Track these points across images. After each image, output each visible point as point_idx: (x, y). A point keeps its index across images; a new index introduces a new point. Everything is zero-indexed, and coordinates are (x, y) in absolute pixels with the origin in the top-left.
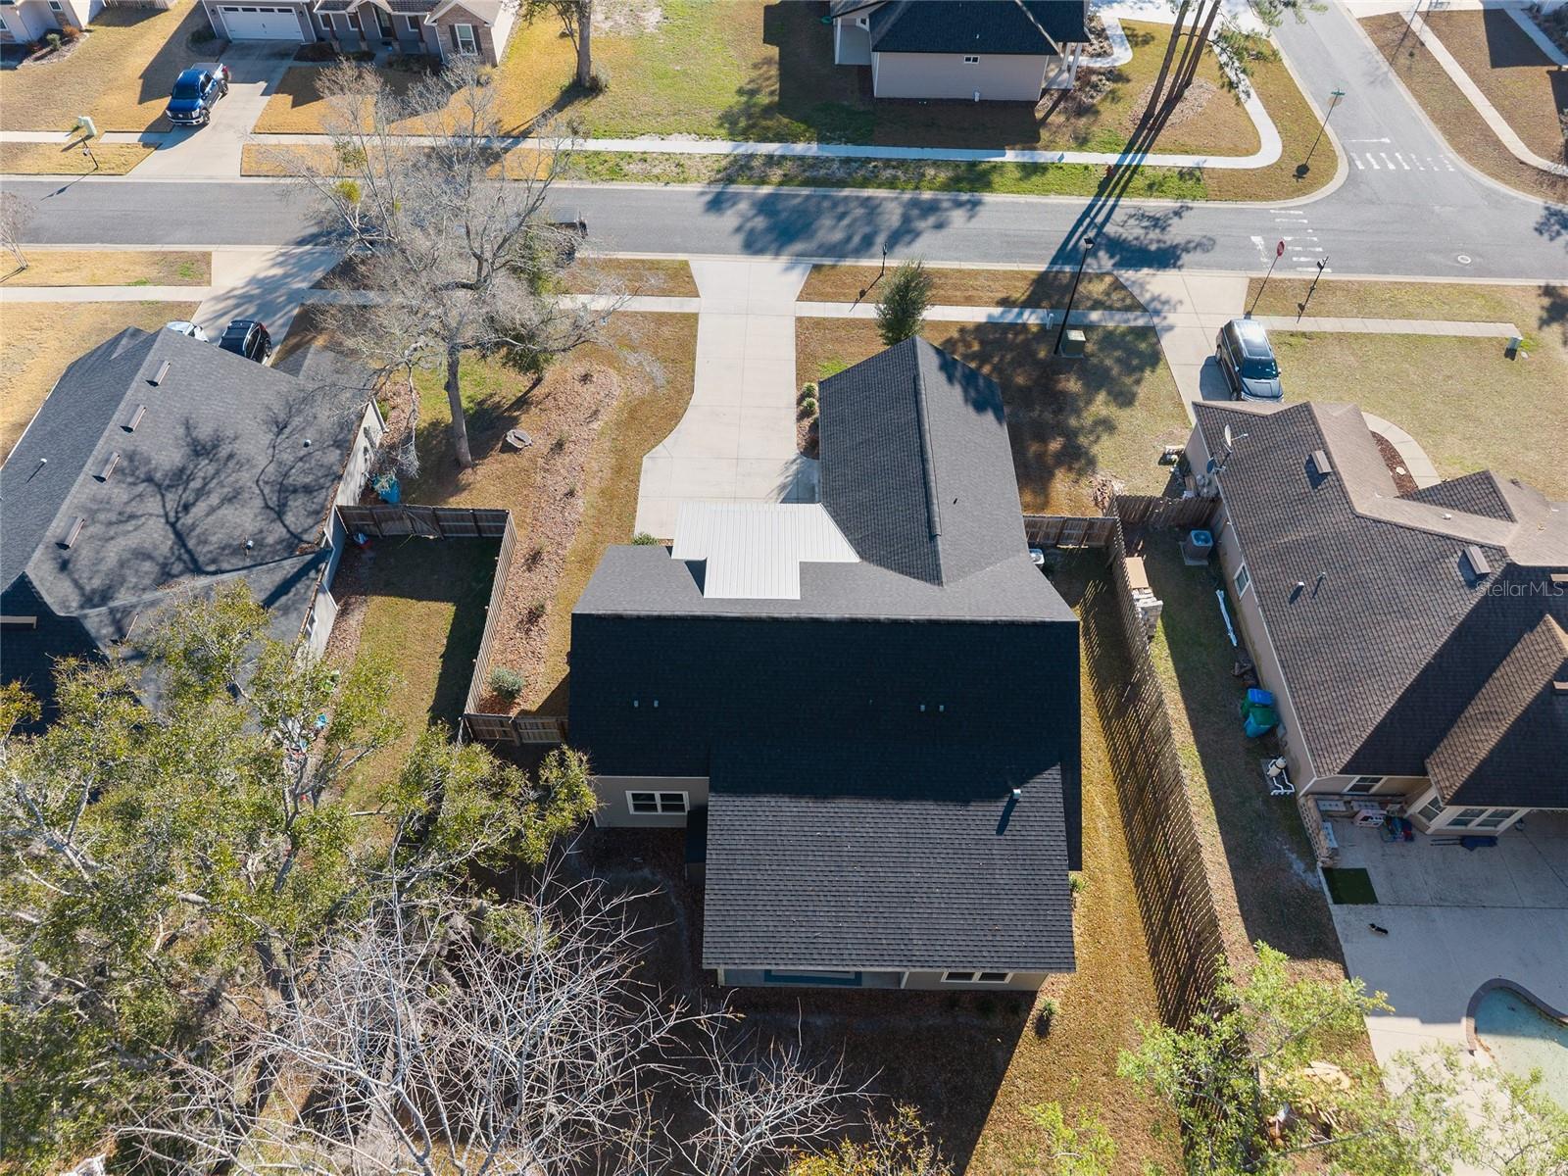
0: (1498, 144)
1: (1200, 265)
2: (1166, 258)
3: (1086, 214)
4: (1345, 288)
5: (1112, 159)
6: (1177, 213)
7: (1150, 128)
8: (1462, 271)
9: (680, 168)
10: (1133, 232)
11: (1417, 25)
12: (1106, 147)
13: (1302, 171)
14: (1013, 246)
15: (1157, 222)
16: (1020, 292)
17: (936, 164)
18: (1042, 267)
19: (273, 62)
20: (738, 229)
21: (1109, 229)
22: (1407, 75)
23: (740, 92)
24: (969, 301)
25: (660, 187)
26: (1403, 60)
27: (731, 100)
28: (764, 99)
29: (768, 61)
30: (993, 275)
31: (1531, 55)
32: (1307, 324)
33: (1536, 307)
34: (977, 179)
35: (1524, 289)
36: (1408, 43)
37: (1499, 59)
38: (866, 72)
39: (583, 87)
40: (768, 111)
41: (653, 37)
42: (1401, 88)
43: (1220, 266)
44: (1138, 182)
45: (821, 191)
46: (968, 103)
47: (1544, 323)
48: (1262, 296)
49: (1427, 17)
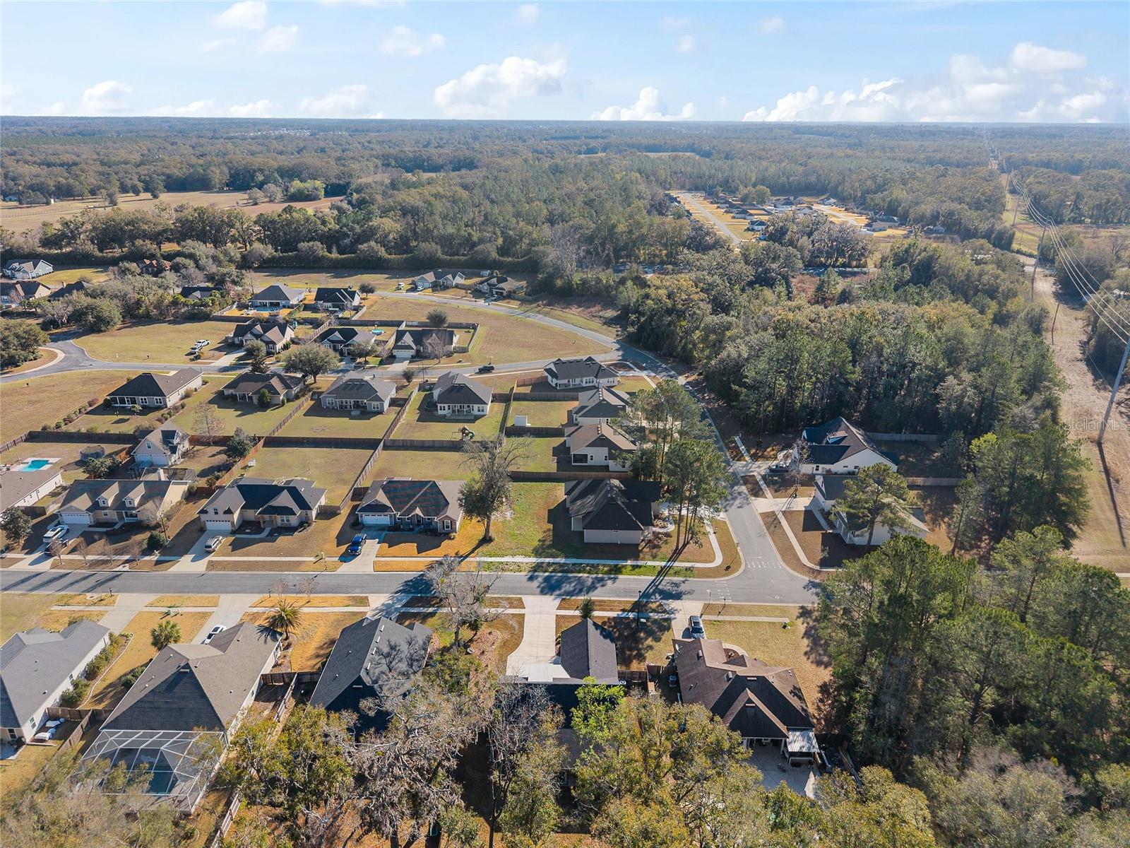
0: (798, 559)
1: (688, 599)
2: (678, 596)
3: (653, 582)
4: (735, 606)
5: (663, 564)
6: (684, 582)
7: (677, 553)
8: (776, 602)
9: (519, 567)
10: (668, 588)
11: (780, 516)
12: (662, 560)
13: (728, 568)
14: (627, 592)
15: (677, 585)
16: (628, 607)
17: (604, 565)
18: (636, 599)
19: (379, 532)
20: (539, 587)
21: (660, 587)
22: (772, 534)
23: (539, 541)
24: (612, 610)
25: (512, 573)
26: (772, 529)
27: (536, 543)
28: (548, 543)
29: (549, 530)
30: (620, 602)
31: (817, 527)
32: (720, 618)
33: (797, 612)
34: (617, 570)
35: (794, 607)
36: (775, 522)
37: (806, 529)
38: (582, 533)
39: (486, 540)
40: (549, 547)
41: (509, 521)
42: (769, 539)
43: (695, 600)
44: (672, 571)
45: (565, 574)
46: (616, 544)
47: (798, 617)
48: (707, 608)
49: (784, 513)
